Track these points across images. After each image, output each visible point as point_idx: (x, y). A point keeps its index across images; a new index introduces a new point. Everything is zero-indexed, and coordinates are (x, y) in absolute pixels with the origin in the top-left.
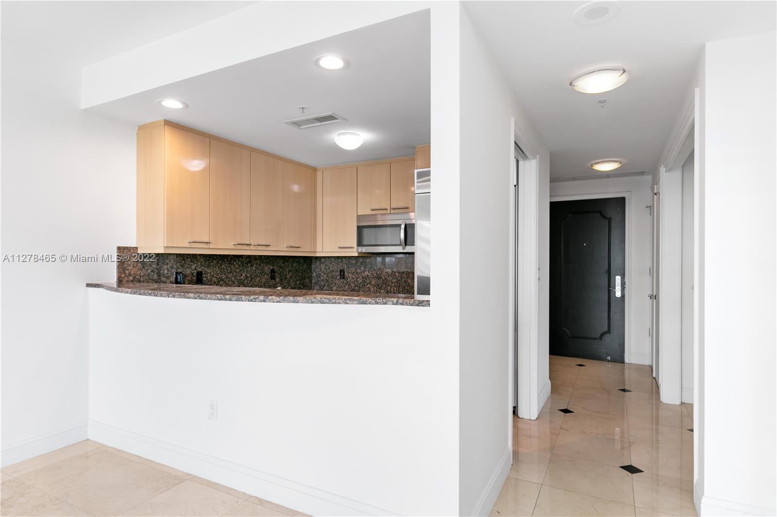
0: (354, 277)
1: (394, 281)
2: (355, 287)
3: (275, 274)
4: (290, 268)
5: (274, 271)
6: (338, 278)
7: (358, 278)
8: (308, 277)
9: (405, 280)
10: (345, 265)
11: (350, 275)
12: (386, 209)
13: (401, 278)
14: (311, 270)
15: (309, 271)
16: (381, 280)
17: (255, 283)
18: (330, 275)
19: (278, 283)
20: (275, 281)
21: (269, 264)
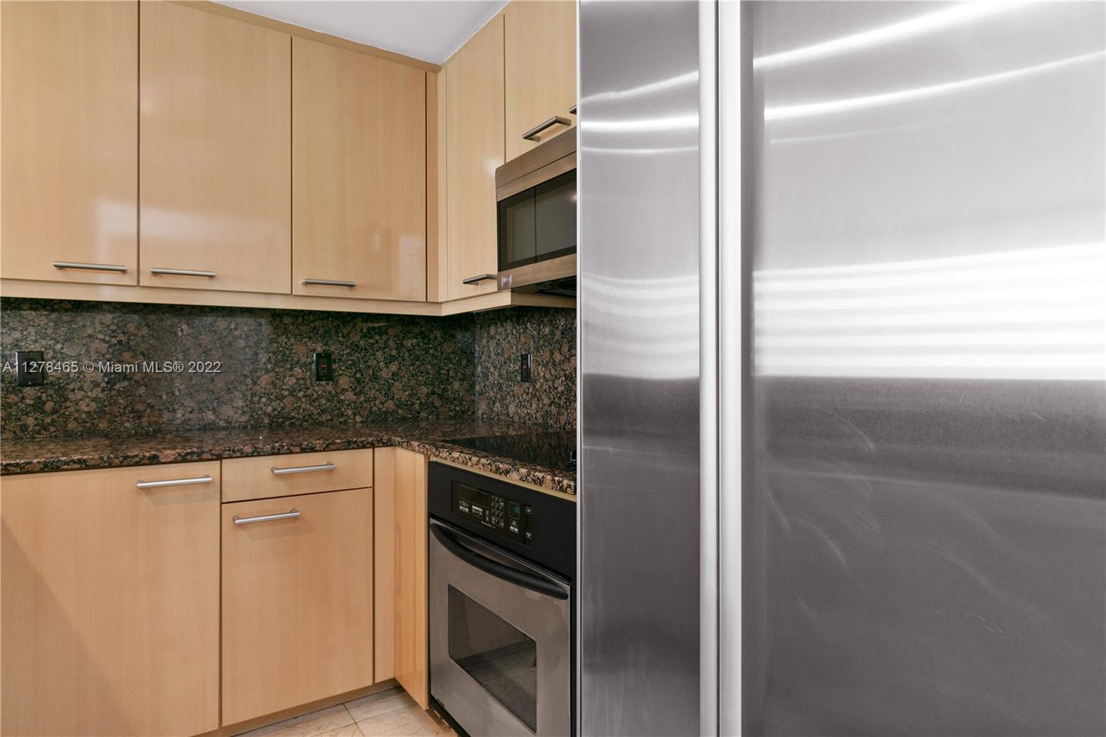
0: (547, 376)
2: (550, 405)
3: (335, 366)
4: (394, 352)
5: (330, 356)
6: (519, 378)
7: (556, 378)
8: (459, 375)
10: (531, 343)
11: (540, 368)
12: (554, 123)
15: (464, 362)
18: (504, 372)
19: (344, 391)
20: (336, 384)
21: (310, 338)
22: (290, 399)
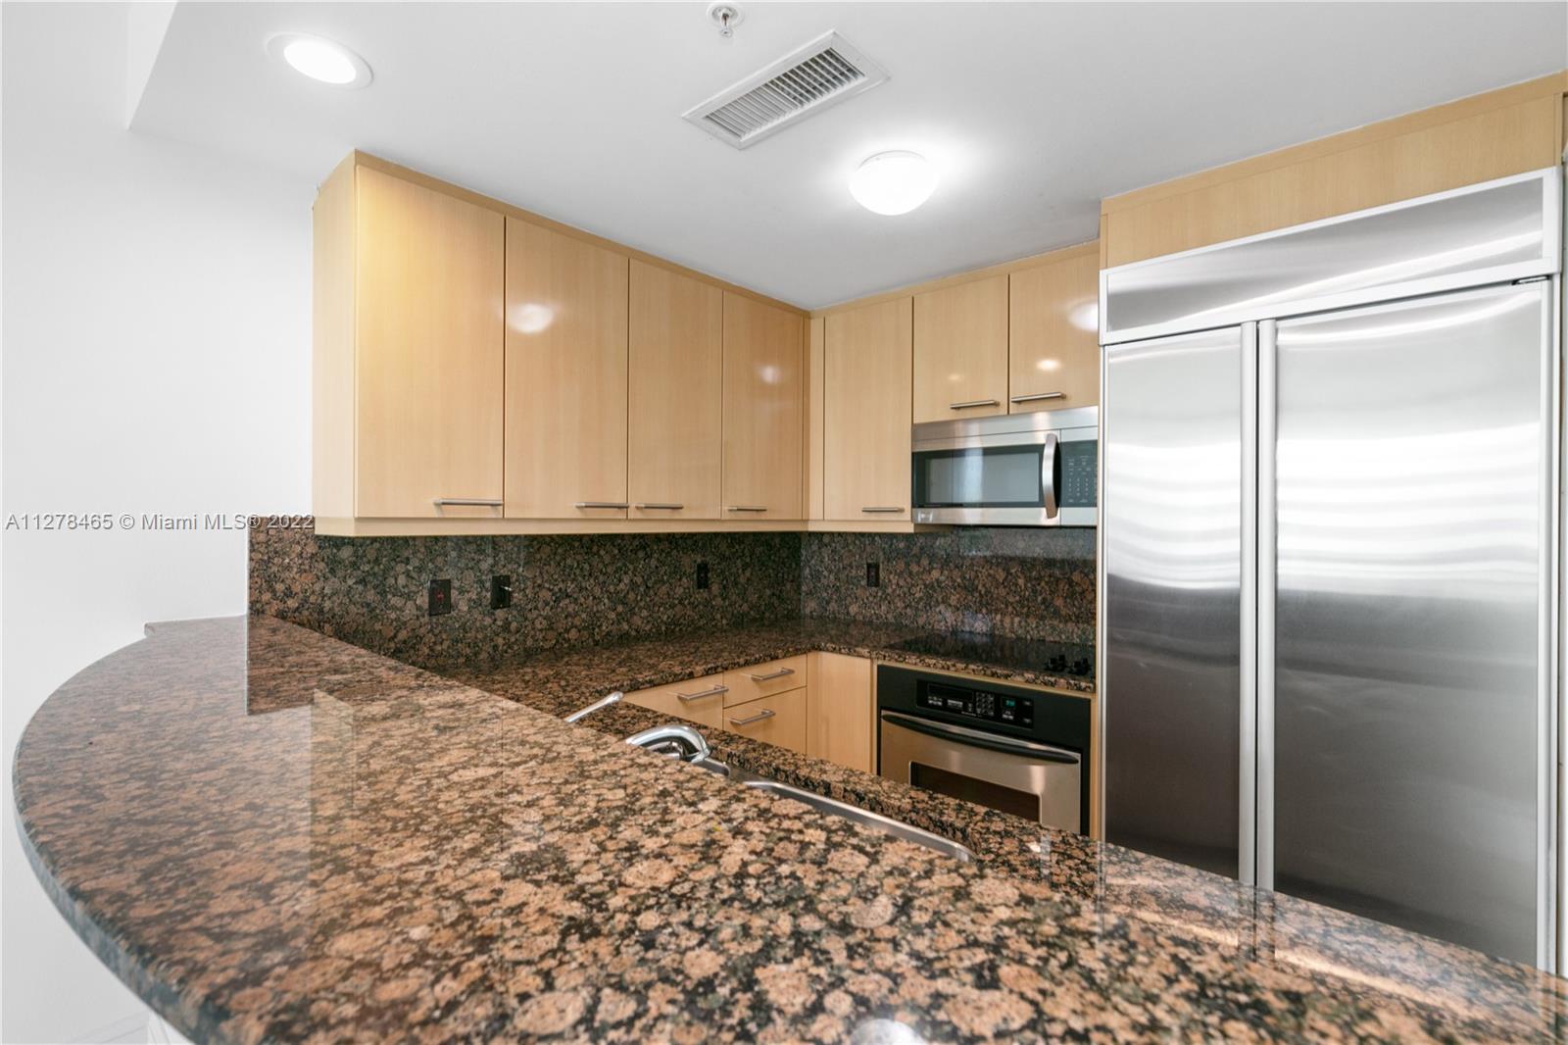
0: (901, 583)
1: (1011, 600)
2: (906, 608)
3: (709, 575)
4: (748, 560)
5: (706, 565)
6: (864, 583)
7: (913, 585)
8: (791, 577)
9: (1044, 601)
10: (881, 554)
11: (891, 577)
12: (996, 404)
13: (1034, 591)
14: (800, 561)
15: (794, 565)
16: (977, 595)
17: (656, 599)
18: (843, 576)
19: (715, 596)
20: (710, 592)
21: (693, 551)
22: (679, 606)
